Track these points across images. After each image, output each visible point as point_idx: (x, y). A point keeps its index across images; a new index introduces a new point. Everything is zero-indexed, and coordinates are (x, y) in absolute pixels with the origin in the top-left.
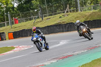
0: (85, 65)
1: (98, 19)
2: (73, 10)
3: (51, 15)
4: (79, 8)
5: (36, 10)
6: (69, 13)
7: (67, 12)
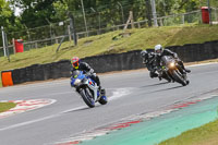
0: (168, 141)
1: (196, 42)
2: (141, 24)
3: (95, 34)
4: (155, 19)
5: (61, 24)
6: (133, 29)
7: (129, 27)
